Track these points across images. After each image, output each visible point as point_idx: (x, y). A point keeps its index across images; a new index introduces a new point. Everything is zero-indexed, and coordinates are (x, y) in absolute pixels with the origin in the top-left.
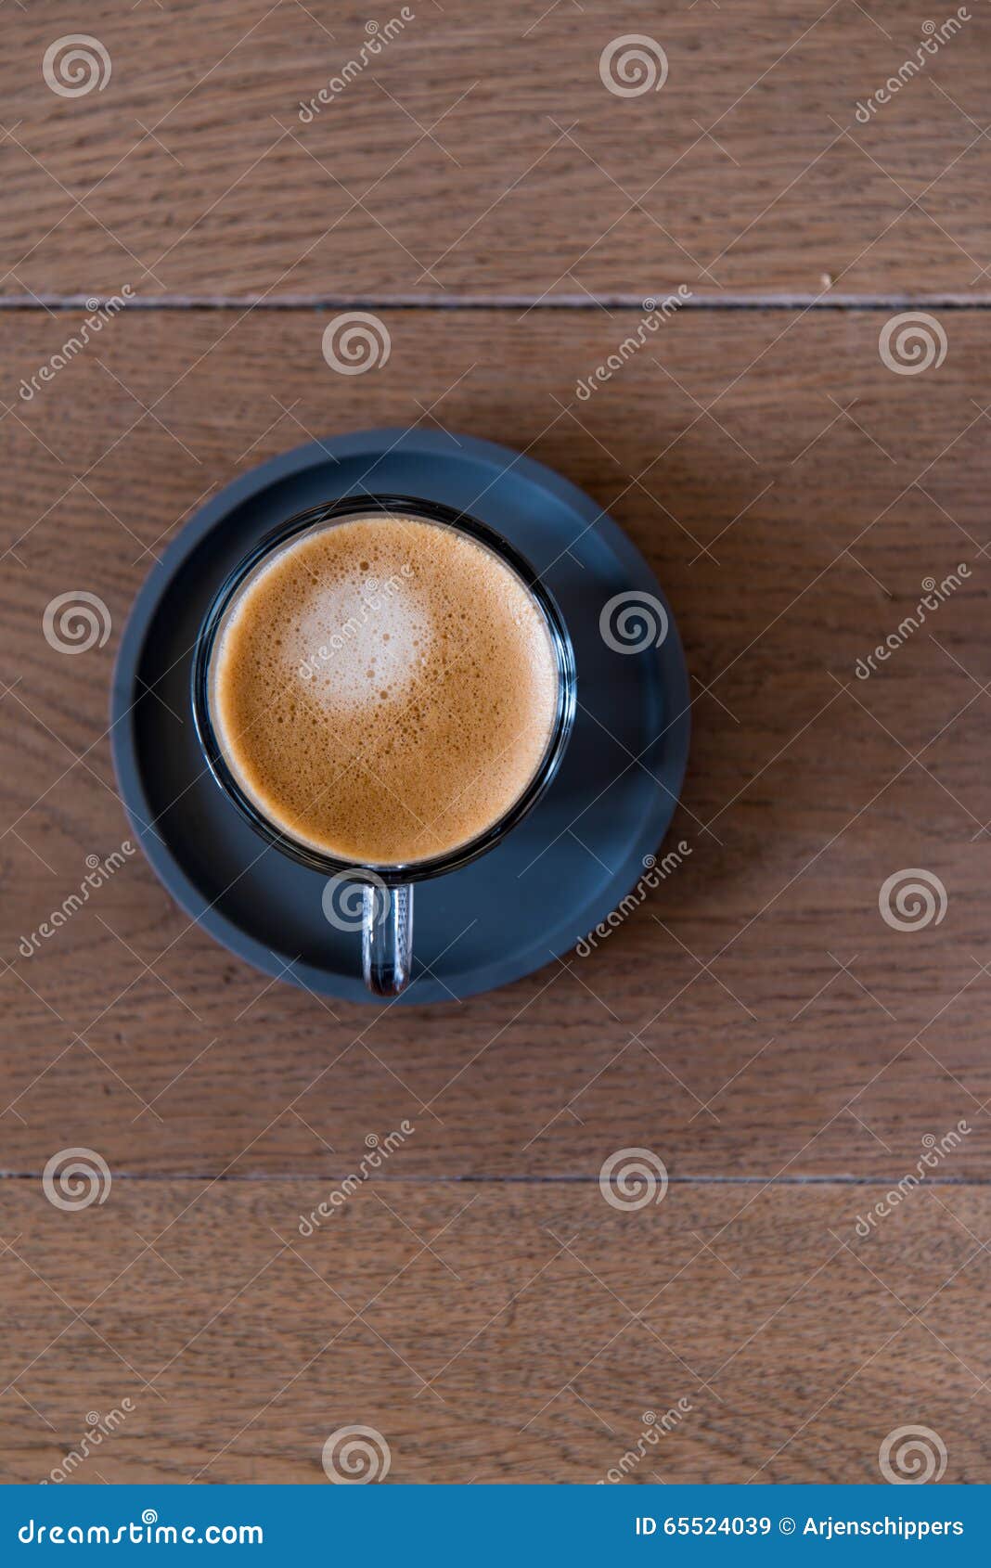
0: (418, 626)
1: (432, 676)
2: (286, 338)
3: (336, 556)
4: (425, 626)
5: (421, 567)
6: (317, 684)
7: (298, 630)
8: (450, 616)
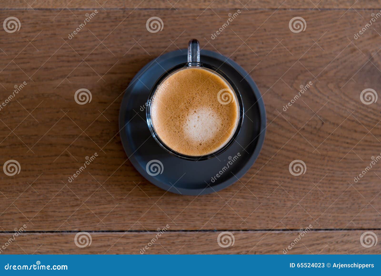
0: (187, 130)
1: (183, 117)
2: (224, 222)
3: (208, 147)
4: (185, 129)
5: (186, 144)
6: (212, 115)
7: (217, 128)
8: (179, 132)
